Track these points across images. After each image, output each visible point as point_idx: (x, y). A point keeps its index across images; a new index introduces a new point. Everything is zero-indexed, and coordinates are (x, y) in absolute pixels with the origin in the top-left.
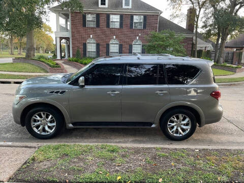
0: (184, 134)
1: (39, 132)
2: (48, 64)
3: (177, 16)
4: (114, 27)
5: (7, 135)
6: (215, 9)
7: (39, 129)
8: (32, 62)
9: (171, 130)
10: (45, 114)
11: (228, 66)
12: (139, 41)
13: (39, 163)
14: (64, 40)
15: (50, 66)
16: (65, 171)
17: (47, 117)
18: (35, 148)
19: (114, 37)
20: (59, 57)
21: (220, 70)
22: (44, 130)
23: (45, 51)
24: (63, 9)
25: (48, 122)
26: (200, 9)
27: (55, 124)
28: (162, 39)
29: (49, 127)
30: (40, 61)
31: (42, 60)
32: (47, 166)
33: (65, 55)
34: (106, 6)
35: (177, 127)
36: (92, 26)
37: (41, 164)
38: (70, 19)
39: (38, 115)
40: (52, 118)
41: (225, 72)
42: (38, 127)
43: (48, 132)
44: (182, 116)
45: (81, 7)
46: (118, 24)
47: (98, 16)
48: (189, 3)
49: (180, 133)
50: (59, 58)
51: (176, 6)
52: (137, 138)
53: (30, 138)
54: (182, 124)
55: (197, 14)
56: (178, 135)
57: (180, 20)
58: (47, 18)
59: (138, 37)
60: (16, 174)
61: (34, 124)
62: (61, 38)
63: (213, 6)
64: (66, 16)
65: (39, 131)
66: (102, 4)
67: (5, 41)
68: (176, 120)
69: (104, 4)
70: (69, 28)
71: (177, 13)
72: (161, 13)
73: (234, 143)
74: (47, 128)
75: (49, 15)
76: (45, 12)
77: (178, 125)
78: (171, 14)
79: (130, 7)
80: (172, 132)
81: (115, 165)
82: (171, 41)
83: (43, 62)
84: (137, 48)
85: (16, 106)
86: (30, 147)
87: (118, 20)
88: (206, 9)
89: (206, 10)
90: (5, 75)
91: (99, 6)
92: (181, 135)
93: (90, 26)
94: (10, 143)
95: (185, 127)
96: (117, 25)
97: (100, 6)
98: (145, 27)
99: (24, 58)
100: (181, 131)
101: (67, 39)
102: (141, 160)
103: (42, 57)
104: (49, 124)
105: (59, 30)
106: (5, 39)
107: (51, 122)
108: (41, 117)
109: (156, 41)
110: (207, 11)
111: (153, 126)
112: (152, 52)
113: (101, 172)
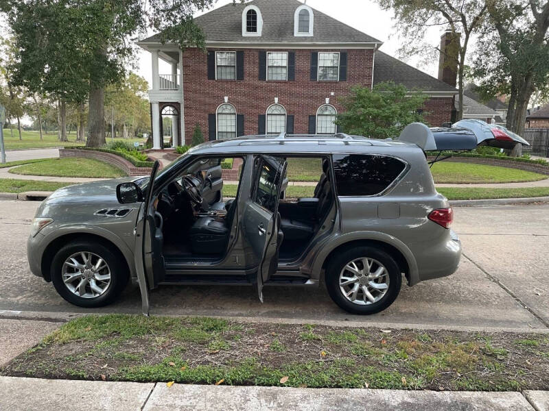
0: (374, 299)
1: (77, 293)
2: (130, 160)
3: (414, 51)
4: (274, 78)
5: (18, 298)
6: (503, 32)
7: (79, 286)
8: (99, 156)
9: (347, 292)
10: (90, 257)
11: (533, 162)
12: (329, 108)
13: (60, 345)
14: (167, 108)
15: (134, 163)
16: (105, 360)
17: (94, 263)
18: (64, 321)
19: (276, 100)
20: (157, 146)
21: (515, 170)
22: (88, 289)
23: (136, 133)
24: (163, 42)
25: (95, 272)
26: (468, 33)
27: (108, 277)
28: (376, 104)
29: (98, 283)
30: (115, 153)
31: (120, 151)
32: (73, 352)
33: (171, 141)
34: (259, 33)
35: (361, 286)
36: (228, 77)
37: (64, 347)
38: (180, 64)
39: (76, 258)
40: (102, 264)
41: (524, 173)
42: (75, 282)
43: (95, 293)
44: (370, 262)
45: (199, 38)
46: (285, 71)
47: (241, 54)
48: (441, 21)
49: (368, 299)
50: (158, 148)
51: (410, 30)
52: (278, 309)
53: (61, 304)
54: (370, 280)
55: (462, 45)
56: (362, 303)
57: (422, 59)
58: (134, 61)
59: (327, 100)
60: (12, 364)
61: (68, 277)
62: (163, 105)
63: (499, 27)
64: (173, 57)
65: (78, 290)
66: (249, 30)
67: (50, 113)
68: (357, 269)
69: (255, 30)
70: (178, 83)
71: (413, 45)
72: (379, 45)
73: (485, 320)
74: (93, 285)
75: (138, 56)
76: (130, 50)
77: (363, 282)
78: (401, 47)
79: (311, 34)
80: (350, 296)
81: (206, 352)
82: (395, 107)
83: (120, 155)
84: (326, 123)
85: (34, 241)
86: (56, 320)
87: (285, 63)
88: (483, 34)
89: (482, 37)
90: (39, 183)
91: (244, 35)
92: (368, 303)
93: (224, 77)
94: (18, 313)
95: (376, 286)
96: (283, 75)
97: (245, 33)
98: (343, 76)
99: (84, 148)
100: (368, 294)
101: (175, 106)
102: (262, 345)
103: (120, 145)
104: (98, 277)
105: (158, 87)
106: (48, 108)
107: (101, 272)
108: (81, 261)
109: (363, 107)
110: (485, 39)
111: (309, 282)
112: (354, 131)
113: (172, 364)
